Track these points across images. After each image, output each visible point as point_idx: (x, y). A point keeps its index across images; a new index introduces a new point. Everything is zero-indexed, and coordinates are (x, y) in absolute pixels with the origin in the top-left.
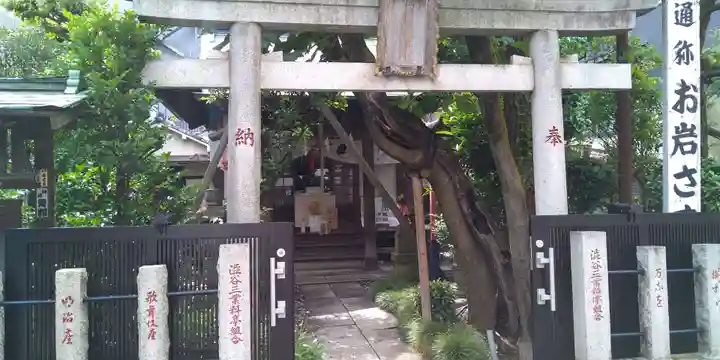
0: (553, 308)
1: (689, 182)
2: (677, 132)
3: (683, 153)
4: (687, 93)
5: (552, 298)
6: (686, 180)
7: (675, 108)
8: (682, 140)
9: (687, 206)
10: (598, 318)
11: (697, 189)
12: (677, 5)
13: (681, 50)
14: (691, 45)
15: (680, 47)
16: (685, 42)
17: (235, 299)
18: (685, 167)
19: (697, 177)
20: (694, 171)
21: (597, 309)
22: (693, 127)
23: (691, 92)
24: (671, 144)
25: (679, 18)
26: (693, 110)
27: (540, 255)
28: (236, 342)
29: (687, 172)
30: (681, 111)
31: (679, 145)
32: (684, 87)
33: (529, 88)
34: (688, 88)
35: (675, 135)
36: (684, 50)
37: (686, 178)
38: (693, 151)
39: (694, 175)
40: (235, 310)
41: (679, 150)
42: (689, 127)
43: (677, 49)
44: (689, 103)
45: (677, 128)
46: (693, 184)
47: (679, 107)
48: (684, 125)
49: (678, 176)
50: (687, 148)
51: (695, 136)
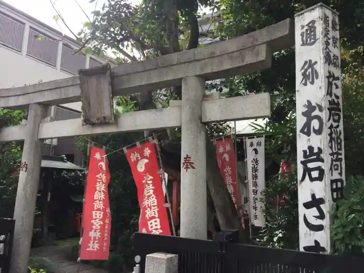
1: (317, 214)
2: (305, 156)
3: (312, 180)
4: (313, 114)
6: (314, 211)
7: (302, 131)
8: (311, 165)
9: (316, 242)
11: (326, 222)
12: (303, 27)
13: (306, 70)
14: (316, 63)
15: (306, 67)
16: (310, 61)
18: (313, 196)
19: (325, 208)
20: (322, 201)
22: (320, 150)
23: (316, 112)
24: (300, 169)
25: (305, 38)
26: (319, 132)
29: (315, 202)
30: (308, 134)
31: (307, 171)
32: (310, 107)
34: (314, 109)
35: (303, 160)
36: (310, 70)
37: (315, 209)
38: (320, 178)
39: (322, 206)
41: (307, 177)
42: (316, 151)
43: (303, 71)
44: (315, 124)
45: (305, 152)
46: (322, 216)
47: (306, 130)
48: (311, 148)
49: (307, 206)
50: (315, 174)
51: (322, 161)
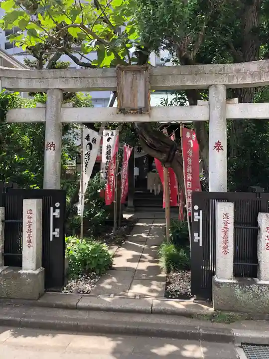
0: (201, 245)
5: (201, 238)
10: (226, 253)
17: (30, 226)
21: (225, 248)
27: (196, 214)
28: (29, 247)
33: (206, 119)
40: (29, 231)
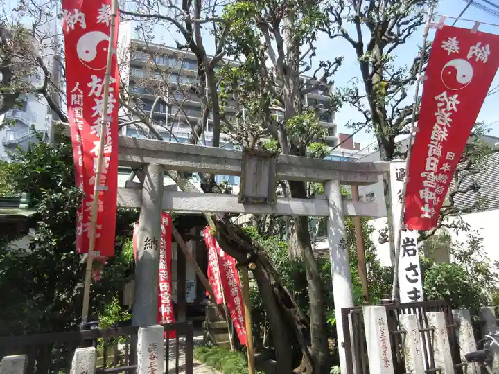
1: (414, 274)
2: (404, 243)
3: (409, 255)
6: (412, 272)
8: (407, 248)
9: (414, 288)
11: (419, 277)
12: (397, 170)
13: (401, 195)
18: (411, 264)
19: (418, 269)
20: (416, 266)
22: (413, 240)
24: (402, 250)
25: (399, 177)
29: (412, 267)
31: (406, 251)
35: (403, 245)
38: (414, 254)
39: (416, 269)
41: (406, 253)
42: (410, 240)
43: (399, 195)
45: (404, 240)
46: (417, 274)
48: (408, 239)
49: (408, 270)
50: (411, 252)
51: (415, 245)
